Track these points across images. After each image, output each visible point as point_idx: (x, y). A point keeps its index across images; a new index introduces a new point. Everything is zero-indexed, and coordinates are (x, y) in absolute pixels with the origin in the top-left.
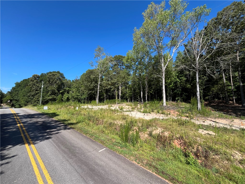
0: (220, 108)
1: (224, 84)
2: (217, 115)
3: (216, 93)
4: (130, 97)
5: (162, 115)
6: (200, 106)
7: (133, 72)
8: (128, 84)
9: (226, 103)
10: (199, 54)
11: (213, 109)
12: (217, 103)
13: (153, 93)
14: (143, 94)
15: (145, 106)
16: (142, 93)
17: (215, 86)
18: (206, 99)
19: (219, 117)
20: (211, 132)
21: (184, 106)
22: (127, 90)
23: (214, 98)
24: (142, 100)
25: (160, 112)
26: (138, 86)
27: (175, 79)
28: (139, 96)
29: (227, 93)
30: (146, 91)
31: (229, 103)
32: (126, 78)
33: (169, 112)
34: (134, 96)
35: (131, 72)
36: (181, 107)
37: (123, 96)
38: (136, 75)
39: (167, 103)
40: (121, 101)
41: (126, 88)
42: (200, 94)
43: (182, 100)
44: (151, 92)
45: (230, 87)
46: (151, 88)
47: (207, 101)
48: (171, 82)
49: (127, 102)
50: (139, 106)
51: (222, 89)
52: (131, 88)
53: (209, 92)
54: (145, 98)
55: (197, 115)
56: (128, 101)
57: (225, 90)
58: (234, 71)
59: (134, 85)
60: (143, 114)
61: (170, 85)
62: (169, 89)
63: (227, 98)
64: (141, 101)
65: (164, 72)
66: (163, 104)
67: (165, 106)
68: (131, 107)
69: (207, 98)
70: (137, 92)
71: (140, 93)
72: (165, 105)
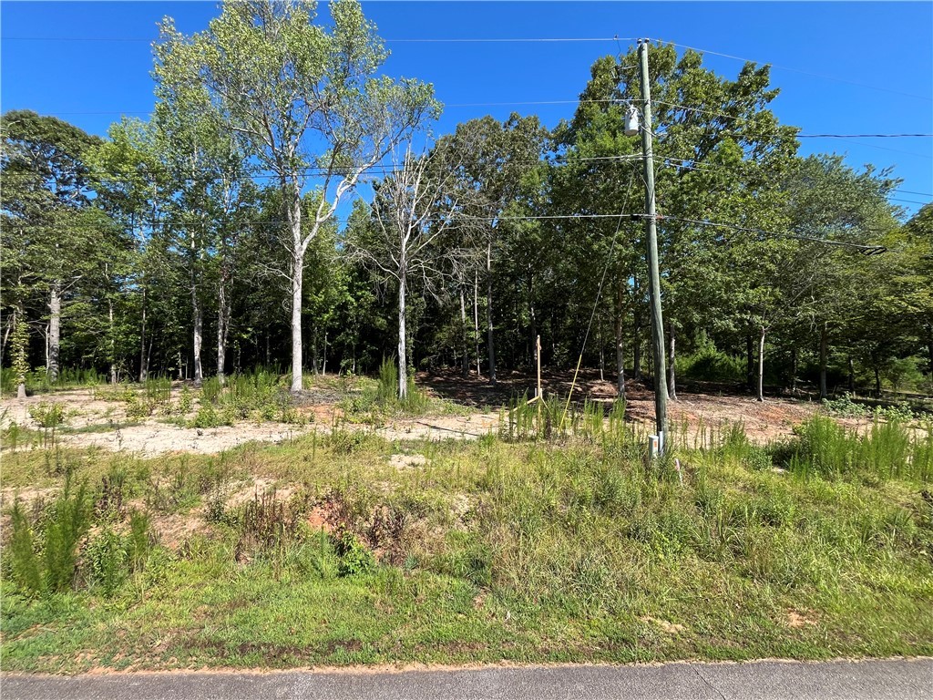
0: (450, 389)
1: (462, 323)
2: (442, 409)
3: (447, 347)
4: (129, 357)
5: (282, 425)
6: (405, 384)
7: (151, 230)
8: (113, 290)
9: (462, 375)
10: (410, 227)
11: (437, 393)
12: (446, 375)
13: (255, 342)
14: (204, 344)
15: (212, 398)
16: (198, 339)
17: (445, 329)
18: (423, 365)
19: (444, 414)
20: (420, 459)
21: (363, 389)
22: (108, 321)
23: (439, 362)
24: (199, 371)
25: (277, 415)
26: (181, 303)
27: (341, 293)
28: (182, 350)
29: (468, 347)
30: (220, 331)
31: (469, 374)
32: (99, 254)
33: (310, 411)
34: (155, 349)
35: (136, 231)
36: (354, 392)
37: (79, 352)
38: (172, 249)
39: (309, 378)
40: (62, 379)
41: (101, 307)
42: (406, 350)
43: (360, 367)
44: (245, 336)
45: (472, 334)
46: (247, 319)
47: (425, 371)
48: (327, 303)
49: (108, 381)
50: (176, 398)
51: (457, 339)
52: (135, 311)
53: (429, 344)
54: (212, 360)
55: (394, 412)
56: (111, 376)
57: (462, 339)
58: (482, 293)
59: (156, 298)
60: (194, 432)
61: (324, 312)
62: (319, 328)
63: (466, 362)
64: (193, 375)
65: (301, 262)
66: (291, 383)
67: (300, 393)
68: (130, 406)
69: (425, 361)
70: (172, 334)
71: (186, 336)
72: (300, 387)
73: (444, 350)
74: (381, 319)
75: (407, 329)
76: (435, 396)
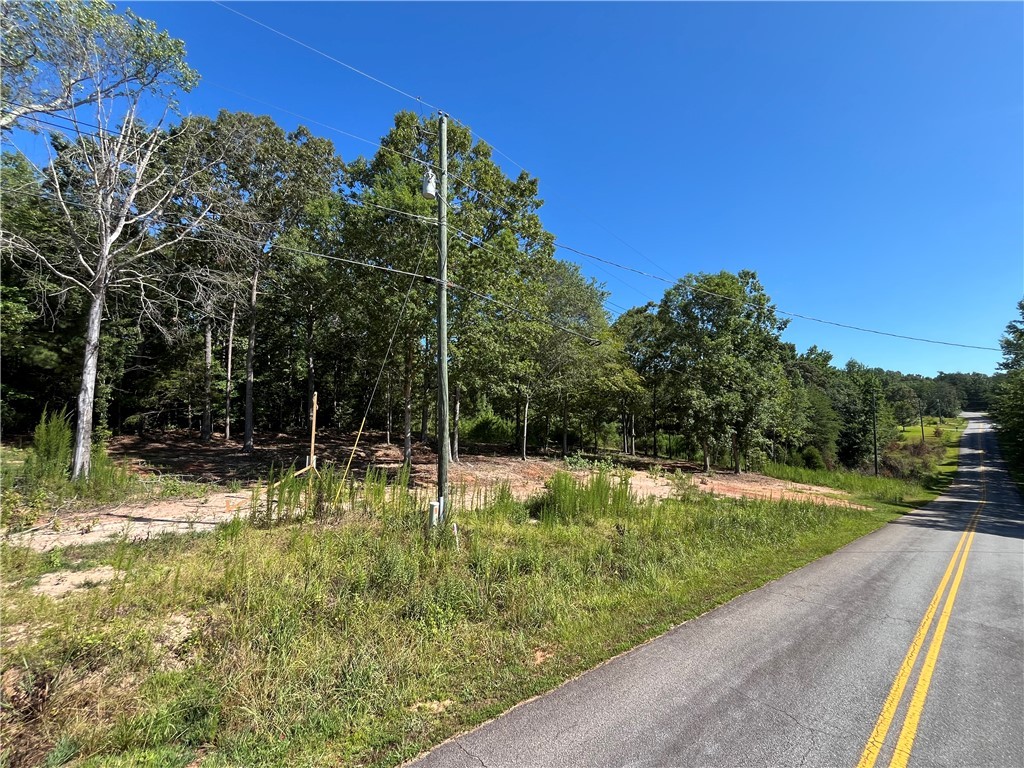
0: (176, 460)
1: (206, 369)
2: (157, 490)
3: (176, 400)
9: (200, 440)
10: (123, 222)
11: (150, 467)
12: (171, 439)
17: (174, 375)
18: (129, 424)
19: (161, 498)
20: (103, 574)
23: (162, 421)
29: (212, 402)
31: (211, 438)
45: (222, 385)
47: (132, 434)
51: (196, 390)
53: (143, 395)
55: (58, 502)
57: (204, 390)
58: (242, 332)
63: (208, 422)
69: (132, 419)
73: (171, 405)
74: (46, 352)
75: (99, 370)
76: (146, 471)
